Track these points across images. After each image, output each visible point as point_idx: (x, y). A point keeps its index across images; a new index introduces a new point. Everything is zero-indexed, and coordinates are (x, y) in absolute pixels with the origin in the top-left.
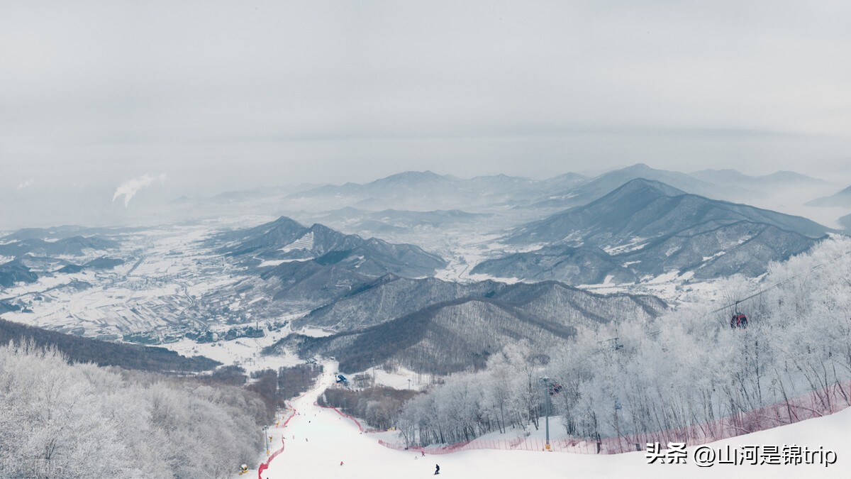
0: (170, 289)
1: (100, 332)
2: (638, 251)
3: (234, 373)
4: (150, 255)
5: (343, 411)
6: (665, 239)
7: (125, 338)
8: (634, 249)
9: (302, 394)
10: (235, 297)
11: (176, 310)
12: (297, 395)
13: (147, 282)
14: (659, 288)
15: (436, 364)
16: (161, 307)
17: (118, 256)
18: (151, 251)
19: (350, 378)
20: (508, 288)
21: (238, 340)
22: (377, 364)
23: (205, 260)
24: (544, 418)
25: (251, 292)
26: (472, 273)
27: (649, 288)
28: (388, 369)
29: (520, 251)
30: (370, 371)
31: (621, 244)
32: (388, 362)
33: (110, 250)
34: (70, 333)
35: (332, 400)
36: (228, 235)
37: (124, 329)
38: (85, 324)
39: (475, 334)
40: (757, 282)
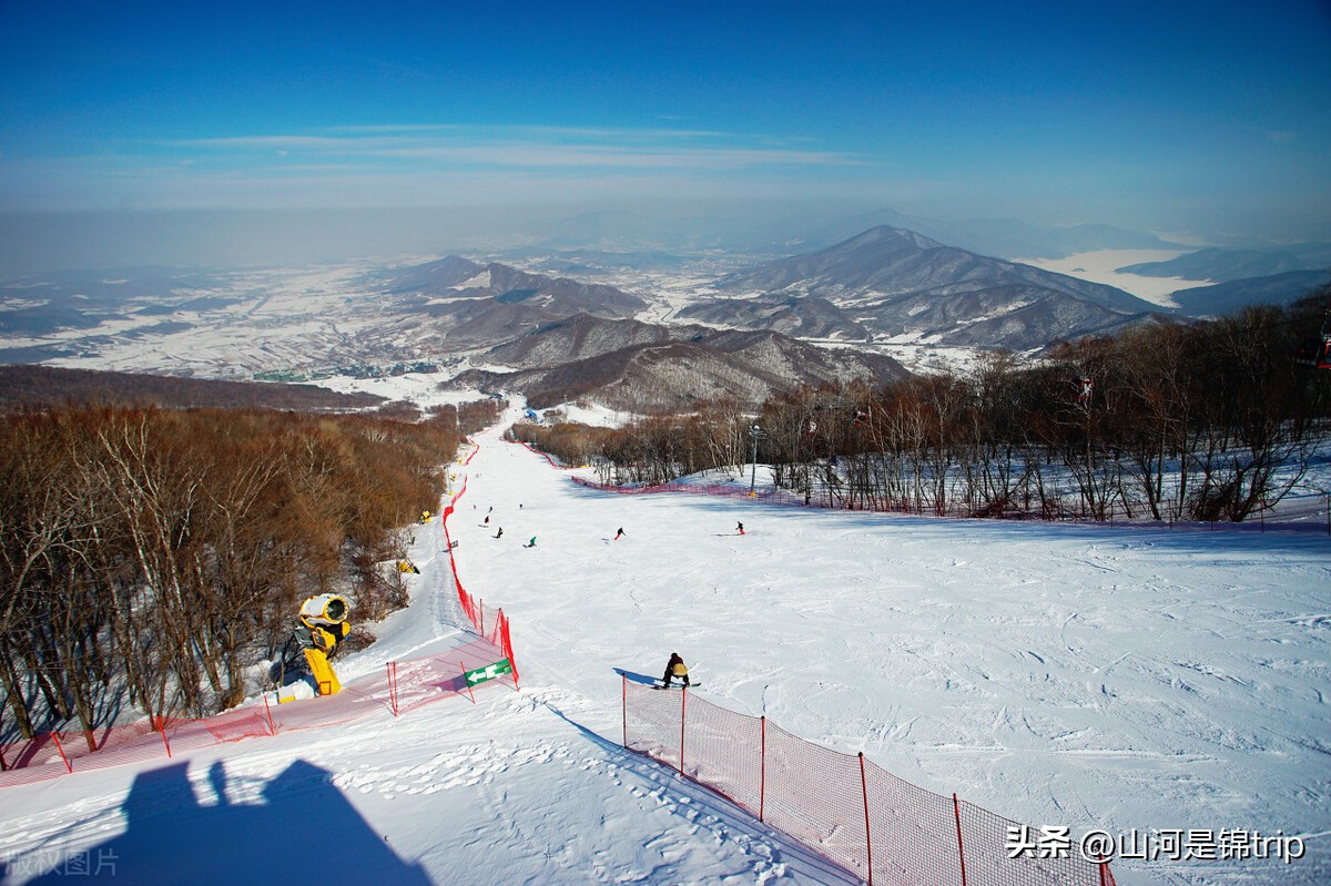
0: (313, 327)
1: (217, 372)
2: (874, 308)
3: (405, 407)
4: (279, 294)
5: (533, 446)
6: (908, 297)
7: (256, 377)
8: (870, 304)
9: (485, 429)
10: (399, 333)
11: (324, 347)
12: (480, 430)
13: (280, 322)
14: (895, 348)
15: (634, 403)
16: (302, 345)
17: (231, 296)
18: (278, 290)
19: (540, 413)
20: (716, 334)
21: (408, 375)
22: (569, 400)
23: (355, 298)
24: (751, 466)
25: (418, 329)
26: (675, 317)
27: (883, 347)
28: (582, 405)
29: (733, 298)
30: (561, 407)
31: (854, 298)
32: (582, 398)
33: (216, 289)
34: (170, 375)
35: (519, 435)
36: (382, 273)
37: (253, 368)
38: (192, 365)
39: (679, 376)
40: (1026, 356)
